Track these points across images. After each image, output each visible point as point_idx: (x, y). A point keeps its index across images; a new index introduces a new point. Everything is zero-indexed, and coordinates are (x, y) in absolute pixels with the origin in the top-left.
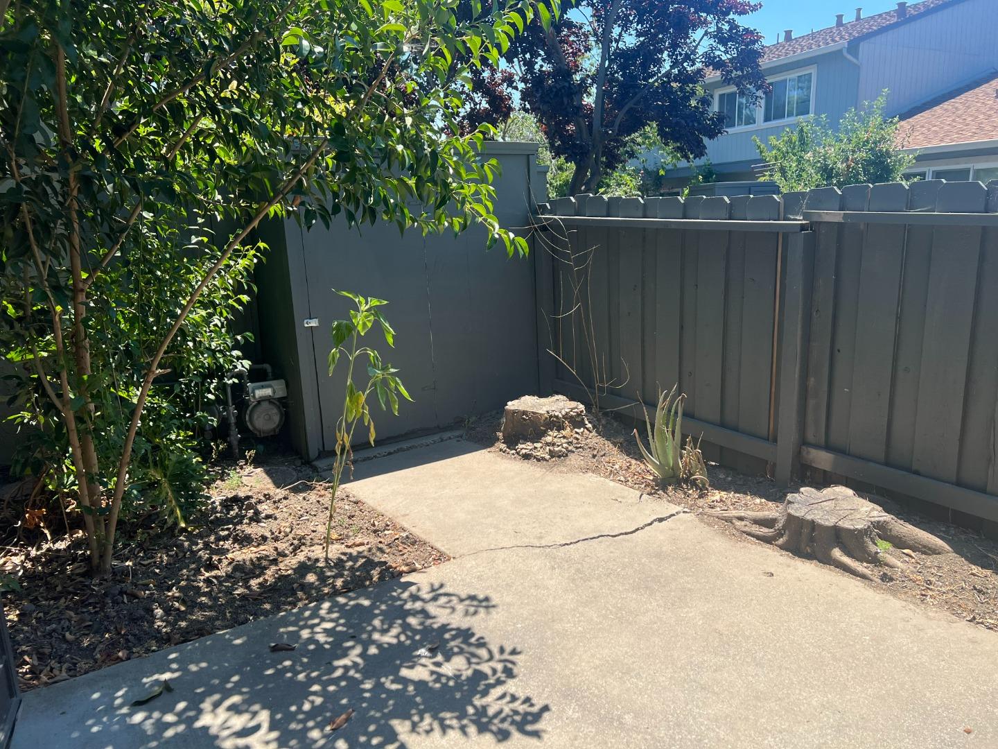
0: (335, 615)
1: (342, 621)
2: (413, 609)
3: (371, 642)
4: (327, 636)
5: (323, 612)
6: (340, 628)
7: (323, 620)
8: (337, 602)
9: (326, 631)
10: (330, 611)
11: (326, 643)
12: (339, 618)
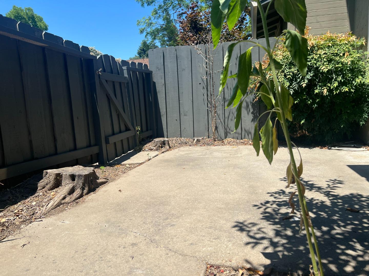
0: (343, 257)
1: (339, 251)
2: (282, 238)
3: (324, 233)
4: (353, 246)
5: (353, 264)
6: (343, 247)
7: (354, 258)
8: (337, 268)
9: (354, 250)
10: (346, 263)
11: (355, 242)
12: (341, 254)
